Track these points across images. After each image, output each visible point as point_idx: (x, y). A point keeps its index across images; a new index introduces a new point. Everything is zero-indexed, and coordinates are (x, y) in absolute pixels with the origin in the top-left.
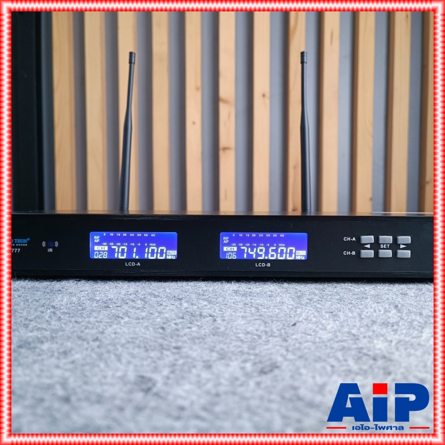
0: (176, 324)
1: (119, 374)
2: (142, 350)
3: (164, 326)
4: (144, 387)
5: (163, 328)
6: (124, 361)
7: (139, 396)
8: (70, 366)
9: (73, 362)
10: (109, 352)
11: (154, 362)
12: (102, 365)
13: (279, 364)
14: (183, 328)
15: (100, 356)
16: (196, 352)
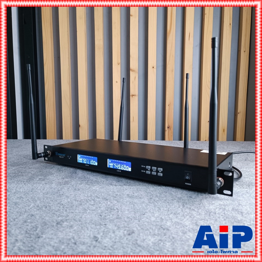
0: (105, 213)
1: (88, 235)
2: (94, 225)
3: (101, 214)
4: (96, 239)
5: (101, 215)
6: (89, 230)
7: (94, 242)
8: (74, 232)
9: (74, 230)
10: (84, 226)
11: (98, 230)
12: (83, 232)
13: (134, 232)
14: (107, 216)
15: (82, 227)
16: (110, 226)
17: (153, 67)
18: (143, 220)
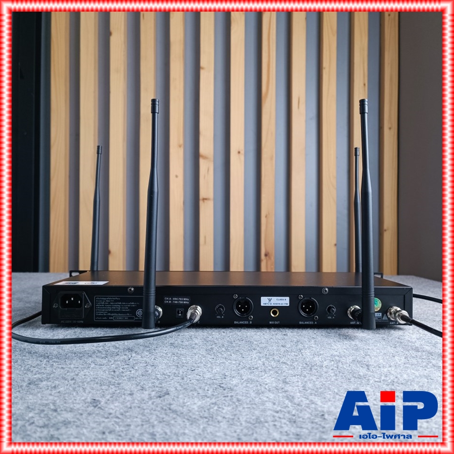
0: (123, 368)
1: (83, 398)
2: (98, 385)
3: (115, 370)
4: (95, 404)
5: (114, 372)
6: (87, 391)
7: (91, 409)
8: (58, 394)
9: (59, 392)
10: (79, 386)
11: (104, 392)
12: (75, 394)
13: (169, 393)
14: (126, 371)
15: (74, 389)
16: (128, 386)
17: (239, 152)
18: (189, 377)
